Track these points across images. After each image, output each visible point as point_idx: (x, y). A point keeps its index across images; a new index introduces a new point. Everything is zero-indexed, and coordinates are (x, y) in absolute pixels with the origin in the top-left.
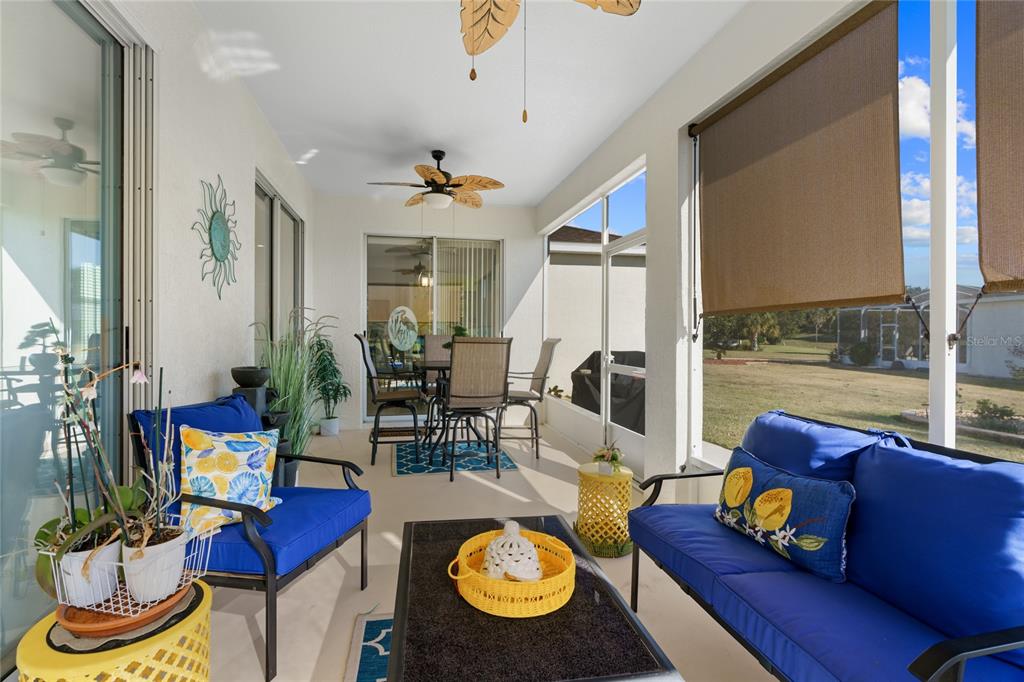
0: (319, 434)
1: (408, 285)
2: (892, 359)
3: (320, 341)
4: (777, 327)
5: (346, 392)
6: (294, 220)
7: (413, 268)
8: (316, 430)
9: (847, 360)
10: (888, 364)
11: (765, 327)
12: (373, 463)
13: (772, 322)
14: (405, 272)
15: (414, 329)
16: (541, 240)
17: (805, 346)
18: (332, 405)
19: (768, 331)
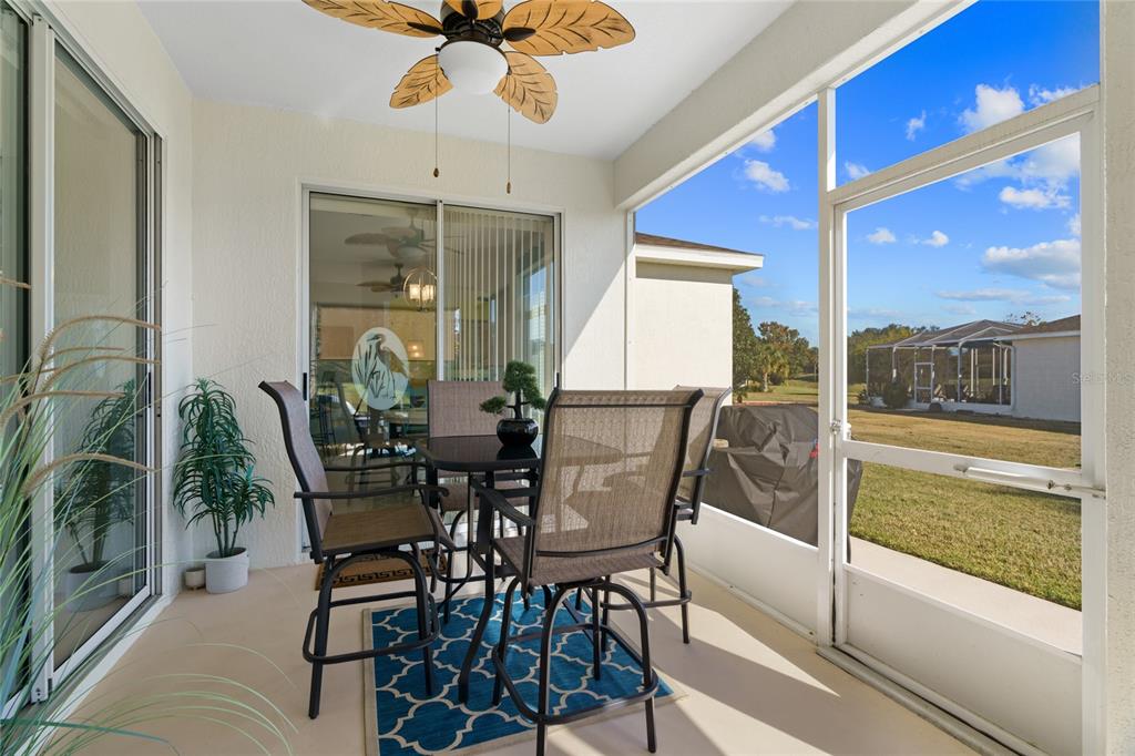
0: (203, 587)
1: (381, 308)
2: (928, 400)
3: (205, 395)
4: (788, 366)
5: (265, 496)
6: (137, 132)
7: (388, 281)
8: (195, 579)
9: (879, 401)
10: (926, 406)
11: (776, 367)
12: (313, 712)
13: (782, 361)
14: (377, 287)
15: (401, 370)
16: (623, 217)
17: (802, 386)
18: (232, 524)
19: (778, 370)
